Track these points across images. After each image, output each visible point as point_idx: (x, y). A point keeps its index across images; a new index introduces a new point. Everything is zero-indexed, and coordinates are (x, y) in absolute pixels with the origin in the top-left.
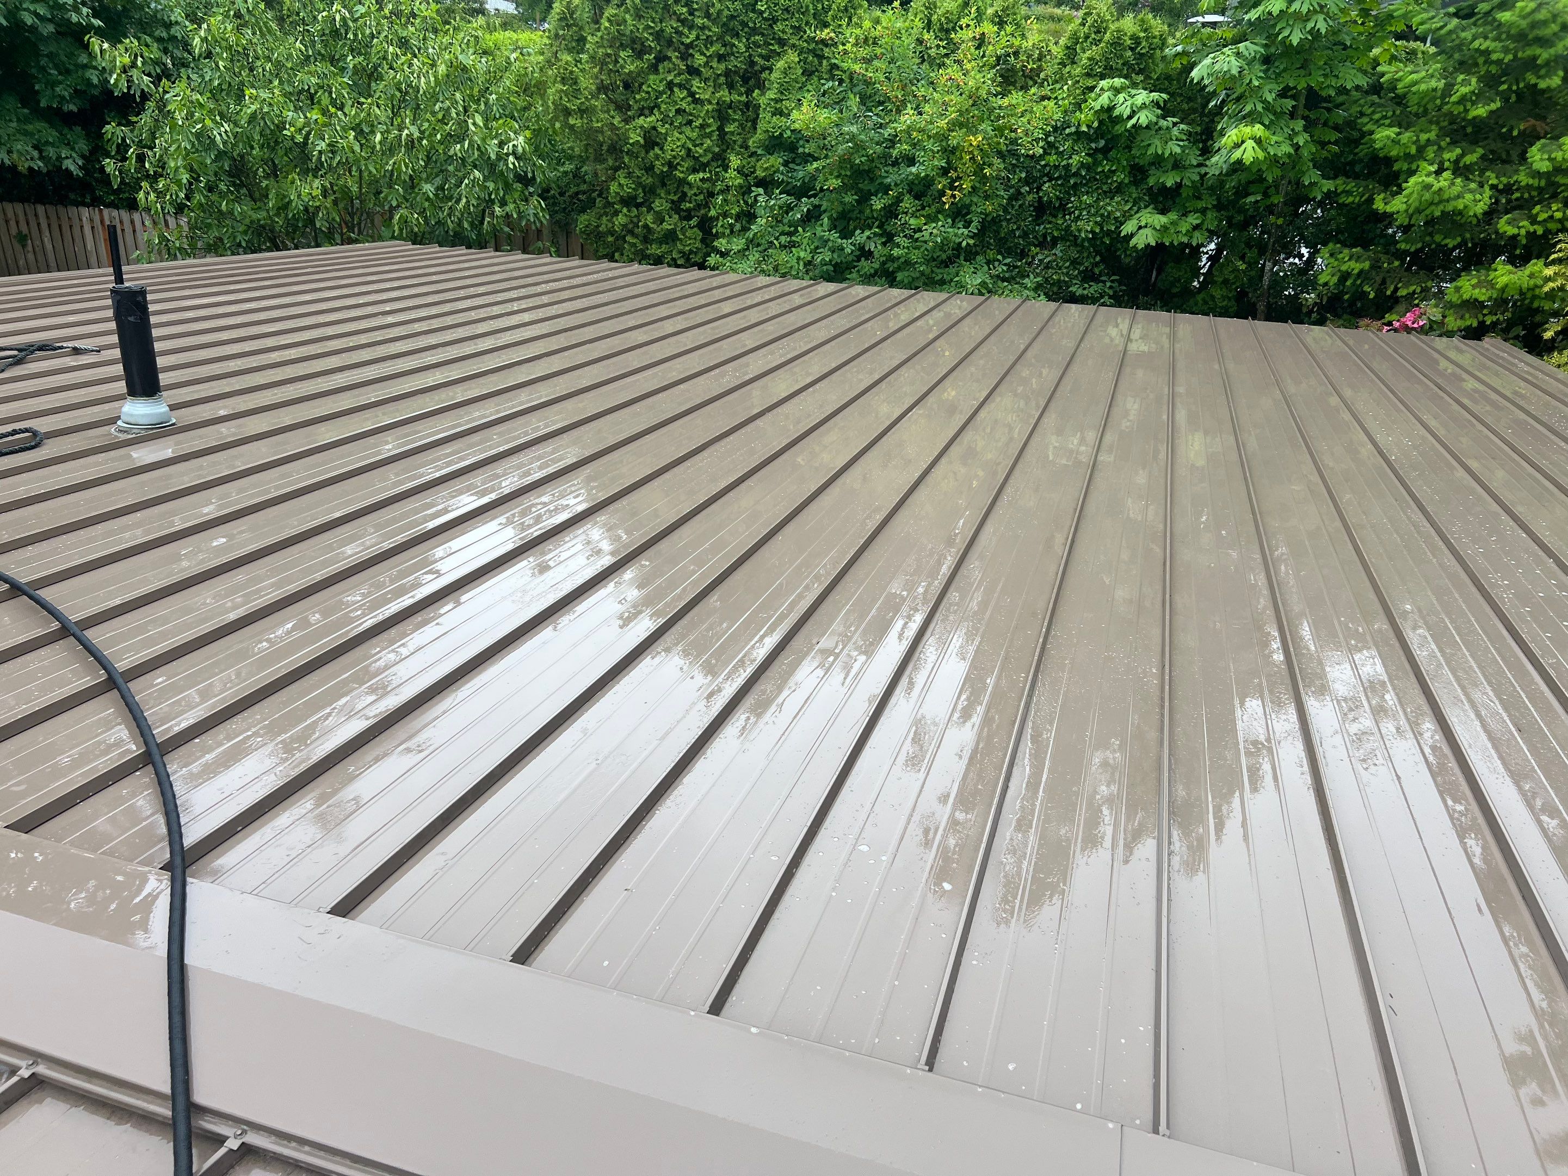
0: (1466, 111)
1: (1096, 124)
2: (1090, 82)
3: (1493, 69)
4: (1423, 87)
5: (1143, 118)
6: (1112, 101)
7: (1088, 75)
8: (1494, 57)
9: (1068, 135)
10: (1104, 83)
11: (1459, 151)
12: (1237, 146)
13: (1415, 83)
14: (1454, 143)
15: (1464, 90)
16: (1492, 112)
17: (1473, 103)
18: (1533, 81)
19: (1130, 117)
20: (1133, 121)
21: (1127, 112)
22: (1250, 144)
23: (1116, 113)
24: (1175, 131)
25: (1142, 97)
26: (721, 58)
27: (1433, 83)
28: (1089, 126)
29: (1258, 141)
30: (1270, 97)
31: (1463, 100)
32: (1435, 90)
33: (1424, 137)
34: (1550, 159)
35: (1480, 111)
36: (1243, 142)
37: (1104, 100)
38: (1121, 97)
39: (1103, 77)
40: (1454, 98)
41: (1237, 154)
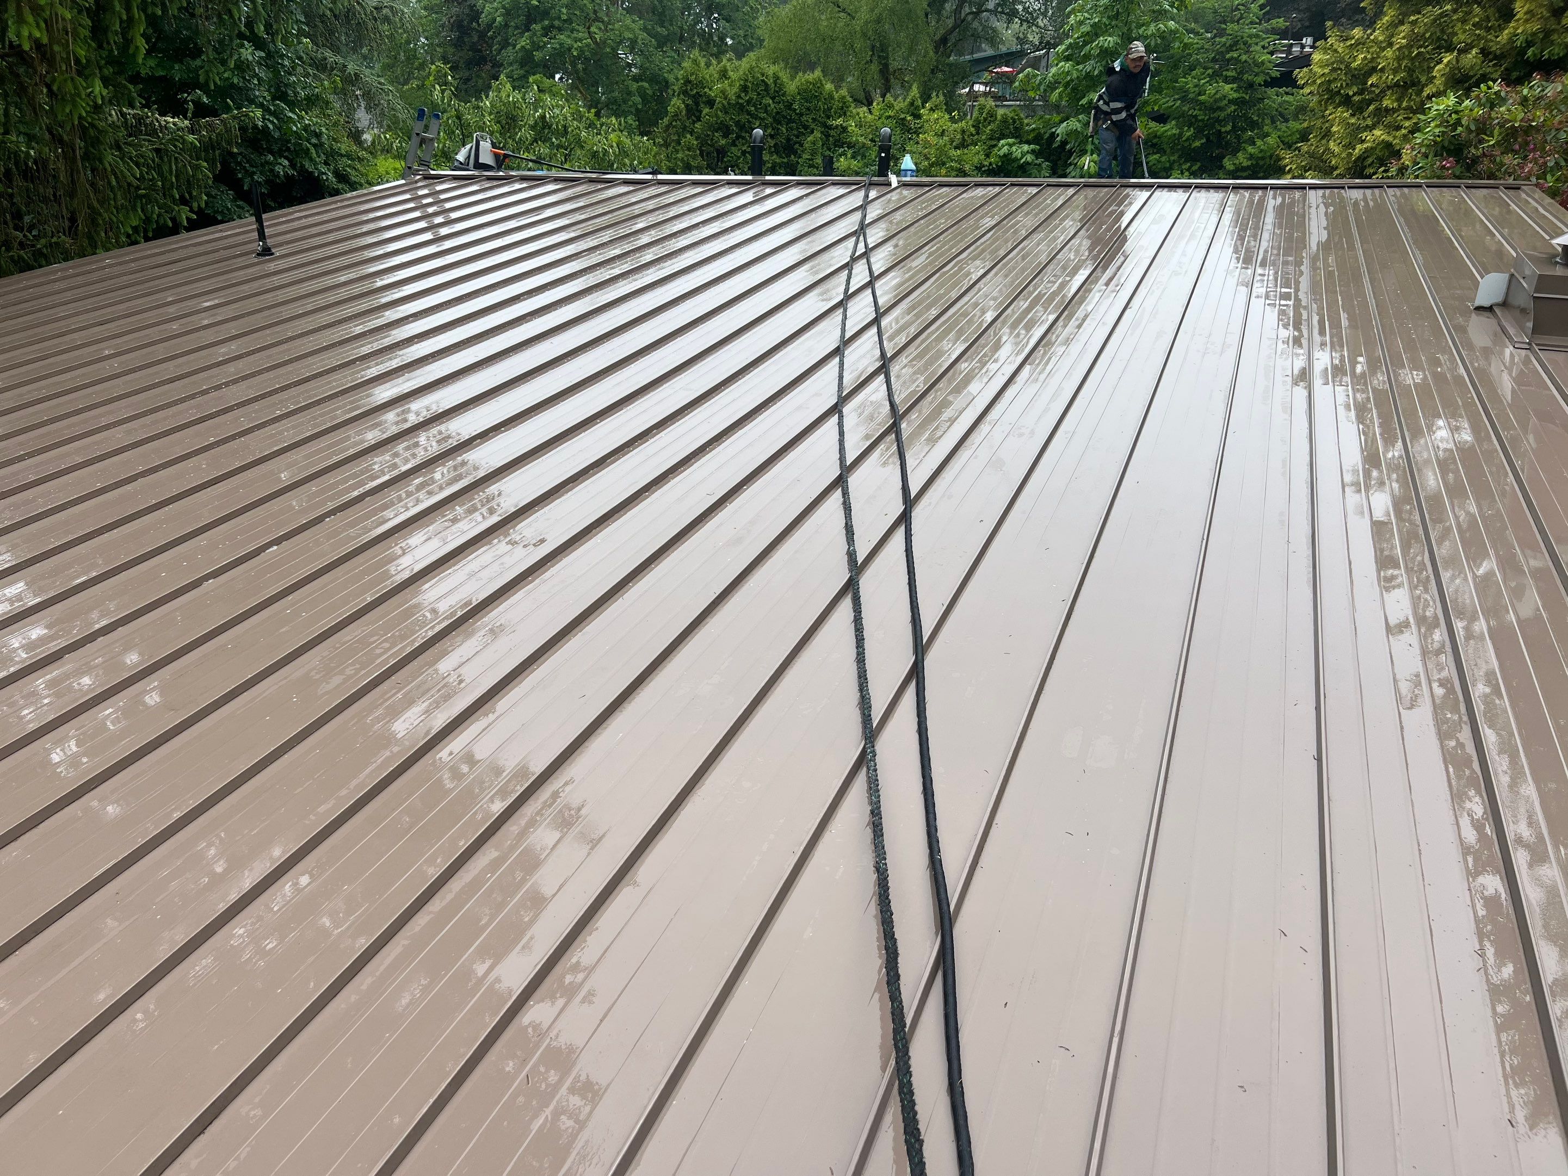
0: (1190, 145)
2: (994, 143)
3: (1200, 124)
4: (1169, 133)
5: (1029, 158)
7: (991, 139)
8: (1199, 118)
9: (985, 171)
10: (1002, 142)
13: (1166, 131)
15: (1188, 134)
19: (1021, 158)
20: (1023, 160)
21: (1020, 155)
23: (1014, 156)
24: (1044, 166)
25: (1026, 147)
27: (1174, 131)
28: (996, 165)
31: (1188, 139)
32: (1175, 134)
37: (1005, 150)
38: (1014, 148)
39: (999, 139)
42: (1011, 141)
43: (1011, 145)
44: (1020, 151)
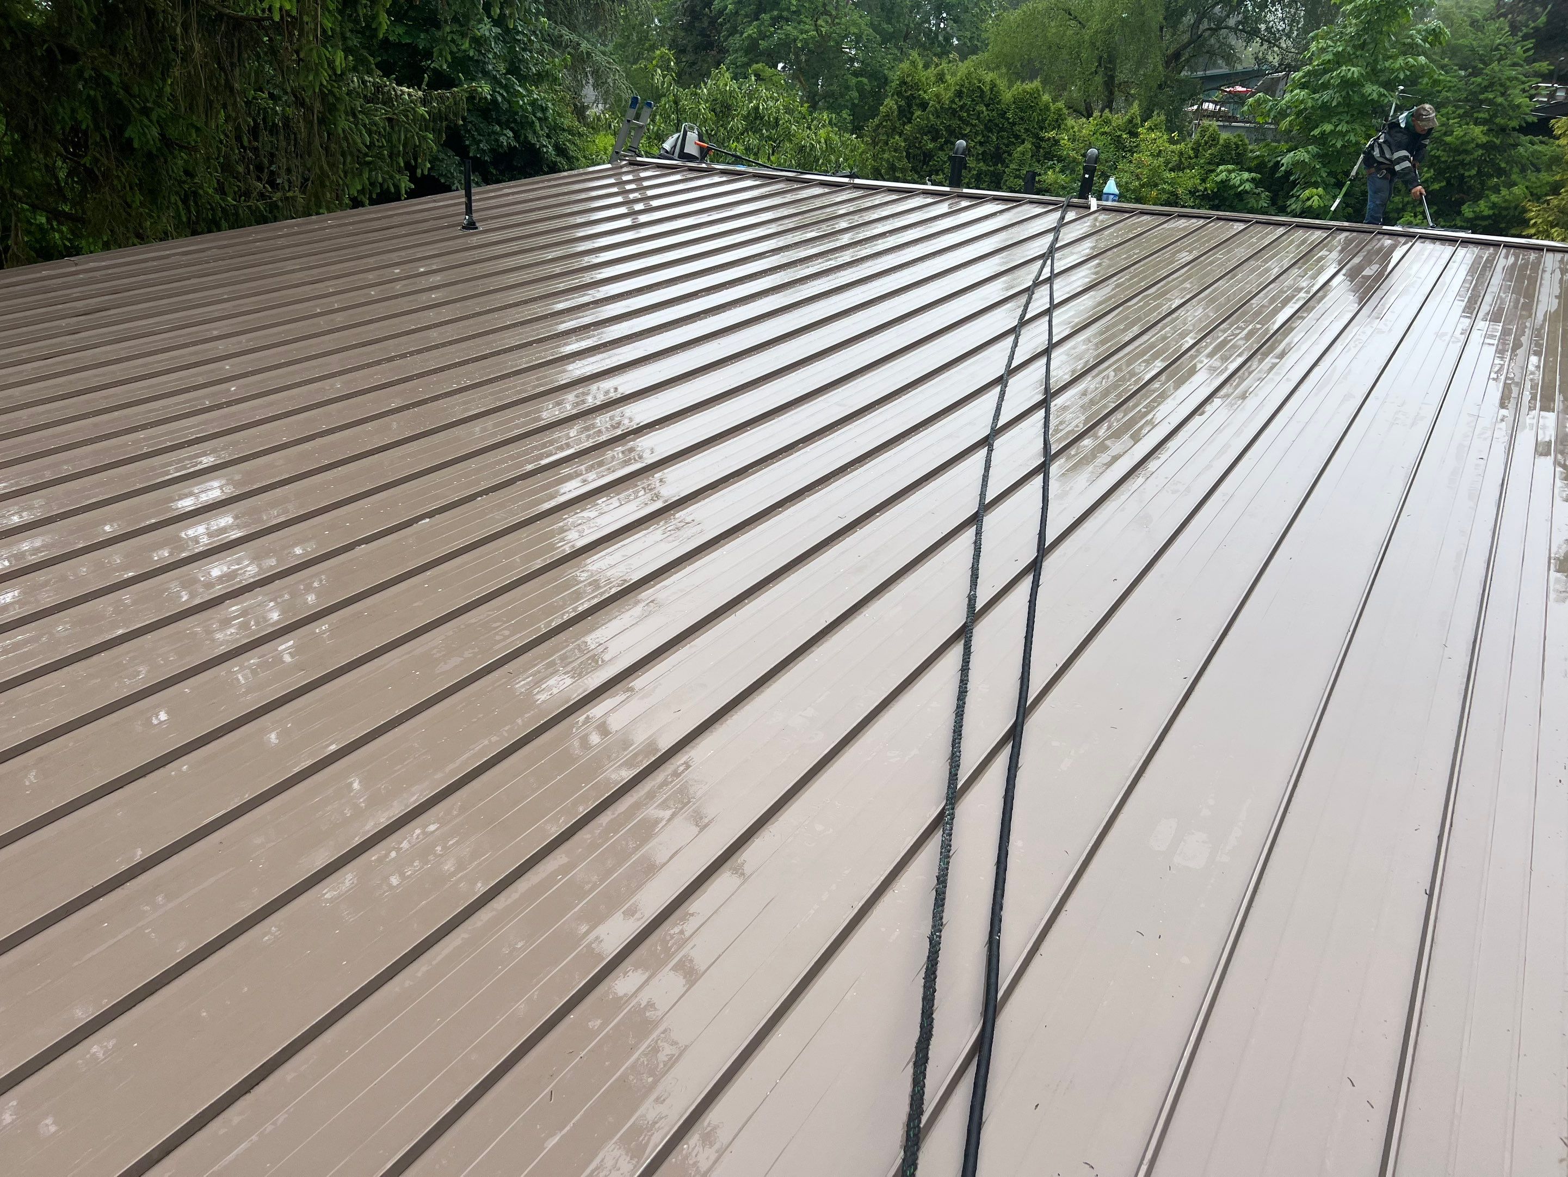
1: (1216, 190)
2: (1212, 167)
3: (1442, 166)
5: (1248, 186)
6: (1227, 177)
7: (1209, 163)
8: (1443, 159)
10: (1221, 167)
12: (1308, 199)
19: (1240, 186)
20: (1242, 188)
21: (1237, 183)
22: (1316, 198)
23: (1231, 183)
24: (1263, 195)
25: (1246, 175)
29: (1320, 197)
30: (1324, 175)
36: (1312, 197)
37: (1223, 176)
38: (1233, 175)
41: (1309, 203)
42: (1230, 167)
43: (1230, 172)
44: (1239, 178)
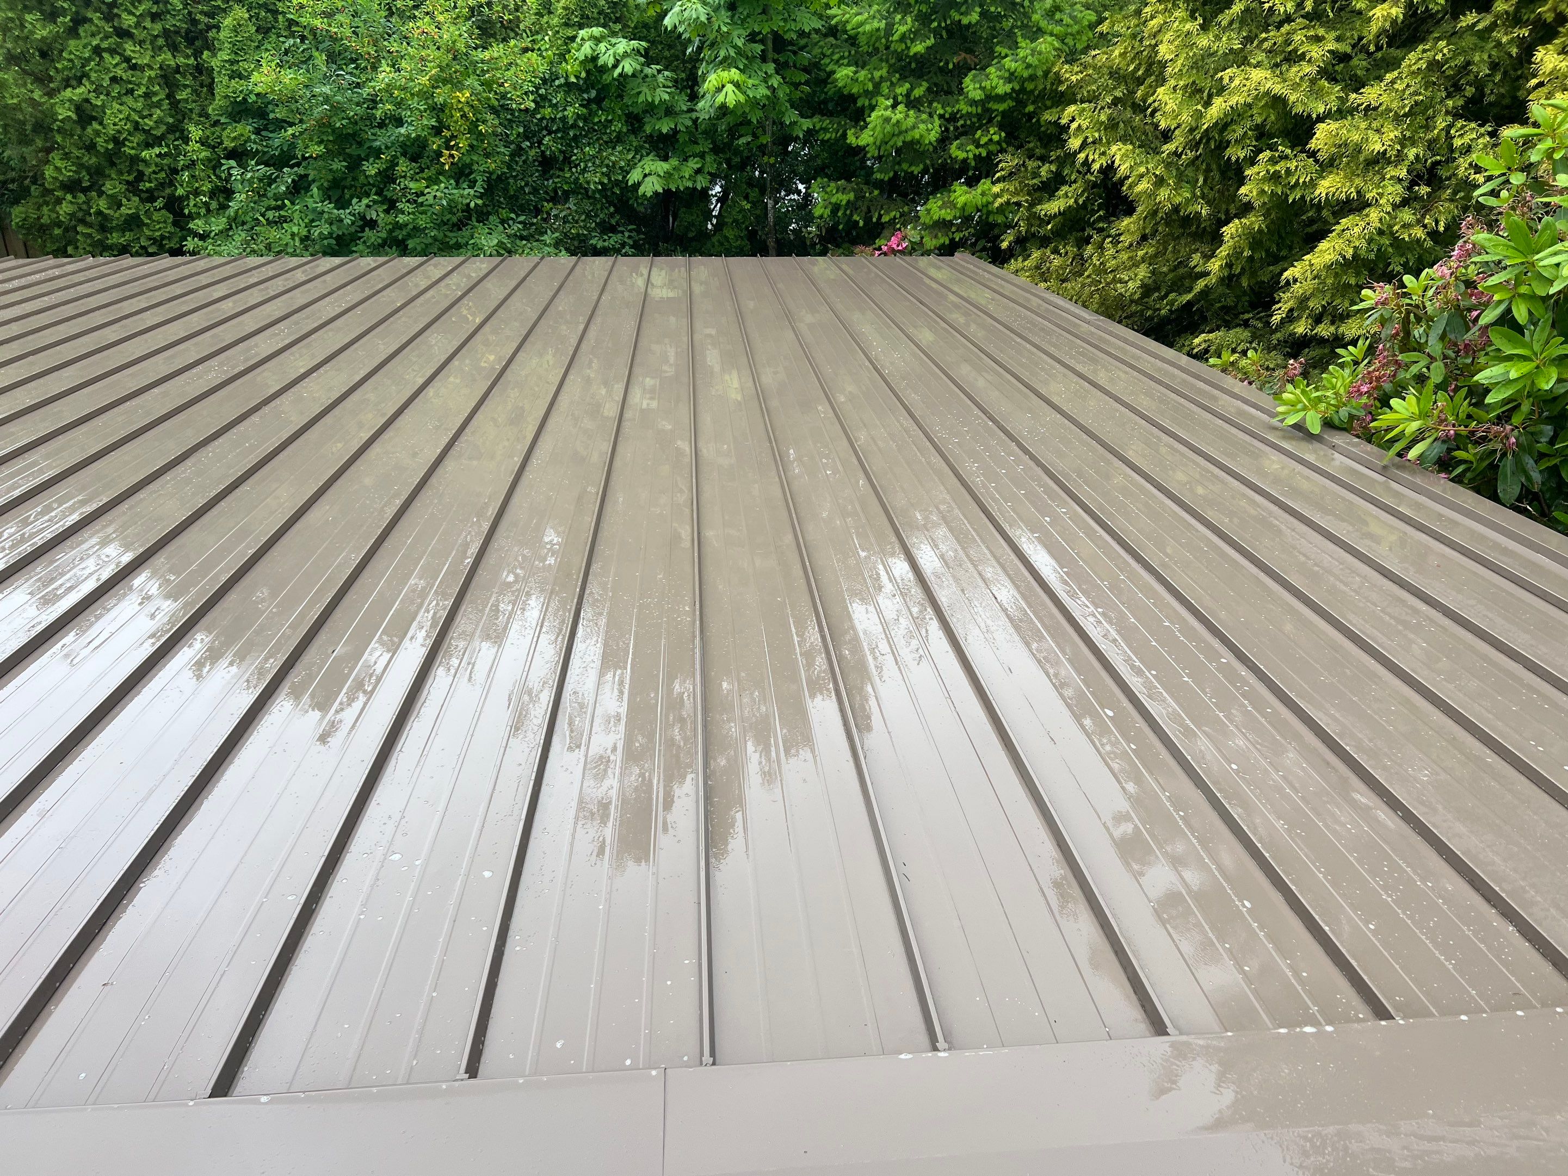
1: (583, 75)
2: (570, 32)
5: (628, 66)
6: (594, 51)
7: (566, 25)
9: (558, 86)
10: (583, 33)
11: (907, 85)
12: (719, 89)
14: (903, 78)
16: (928, 48)
17: (912, 41)
18: (957, 18)
19: (615, 66)
20: (619, 70)
21: (611, 62)
22: (730, 88)
23: (600, 62)
24: (660, 78)
25: (623, 45)
26: (155, 17)
28: (576, 77)
29: (737, 85)
30: (740, 43)
33: (877, 74)
34: (981, 88)
35: (919, 48)
36: (723, 86)
37: (587, 49)
38: (602, 47)
39: (581, 27)
40: (896, 37)
41: (720, 98)
